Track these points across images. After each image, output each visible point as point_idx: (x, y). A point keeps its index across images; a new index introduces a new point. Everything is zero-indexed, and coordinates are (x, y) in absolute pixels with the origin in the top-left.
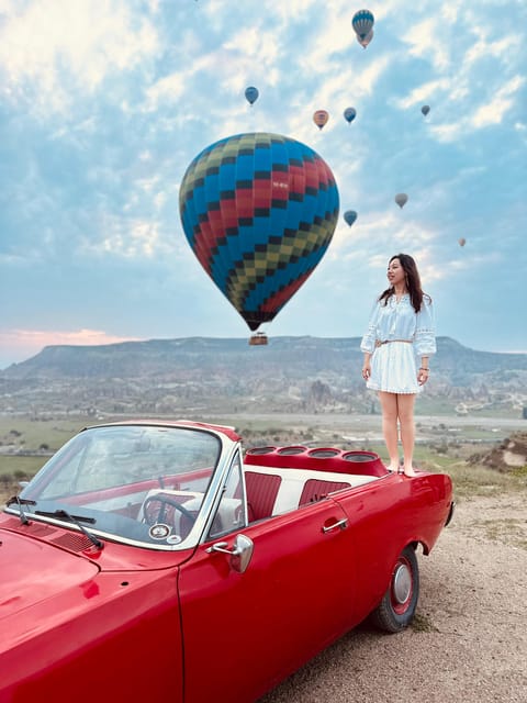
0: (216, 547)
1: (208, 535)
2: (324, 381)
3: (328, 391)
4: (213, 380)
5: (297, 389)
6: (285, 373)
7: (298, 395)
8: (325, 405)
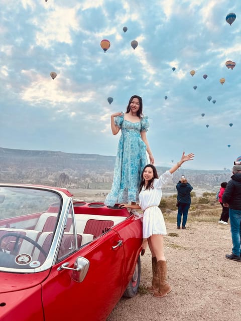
0: (63, 266)
1: (57, 259)
2: (66, 173)
3: (68, 178)
4: (8, 170)
5: (52, 176)
6: (47, 169)
7: (53, 180)
8: (66, 184)
